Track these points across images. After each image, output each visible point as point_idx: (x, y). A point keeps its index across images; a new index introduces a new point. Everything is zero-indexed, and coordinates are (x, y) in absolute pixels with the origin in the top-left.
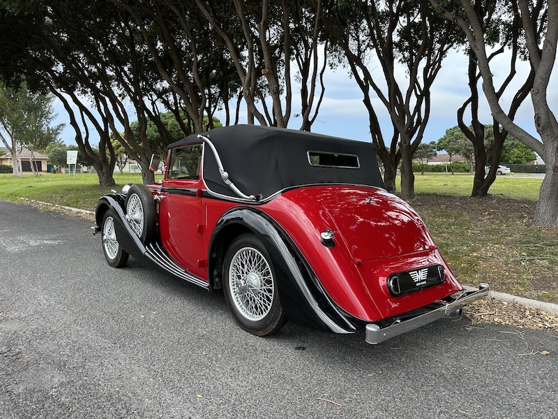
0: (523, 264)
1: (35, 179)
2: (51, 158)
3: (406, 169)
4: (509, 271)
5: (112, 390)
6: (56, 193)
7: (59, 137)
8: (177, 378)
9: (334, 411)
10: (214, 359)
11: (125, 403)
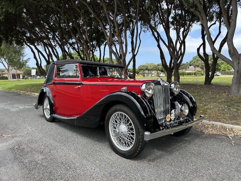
0: (226, 110)
1: (18, 82)
2: (24, 73)
3: (176, 74)
4: (220, 113)
5: (63, 161)
6: (28, 87)
7: (27, 64)
8: (88, 156)
9: (151, 166)
10: (102, 148)
11: (69, 165)
